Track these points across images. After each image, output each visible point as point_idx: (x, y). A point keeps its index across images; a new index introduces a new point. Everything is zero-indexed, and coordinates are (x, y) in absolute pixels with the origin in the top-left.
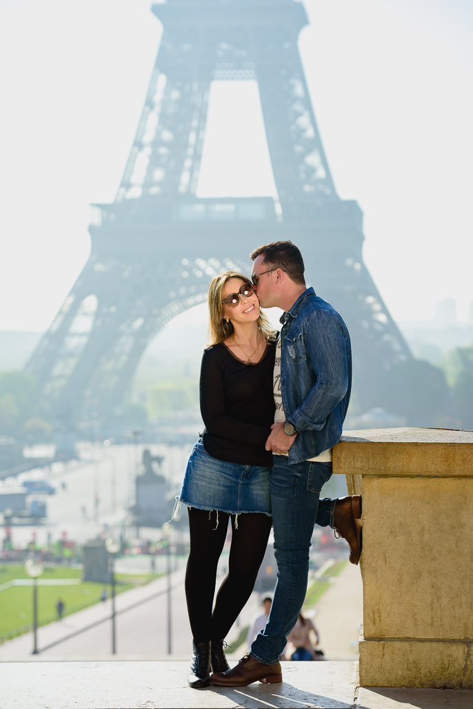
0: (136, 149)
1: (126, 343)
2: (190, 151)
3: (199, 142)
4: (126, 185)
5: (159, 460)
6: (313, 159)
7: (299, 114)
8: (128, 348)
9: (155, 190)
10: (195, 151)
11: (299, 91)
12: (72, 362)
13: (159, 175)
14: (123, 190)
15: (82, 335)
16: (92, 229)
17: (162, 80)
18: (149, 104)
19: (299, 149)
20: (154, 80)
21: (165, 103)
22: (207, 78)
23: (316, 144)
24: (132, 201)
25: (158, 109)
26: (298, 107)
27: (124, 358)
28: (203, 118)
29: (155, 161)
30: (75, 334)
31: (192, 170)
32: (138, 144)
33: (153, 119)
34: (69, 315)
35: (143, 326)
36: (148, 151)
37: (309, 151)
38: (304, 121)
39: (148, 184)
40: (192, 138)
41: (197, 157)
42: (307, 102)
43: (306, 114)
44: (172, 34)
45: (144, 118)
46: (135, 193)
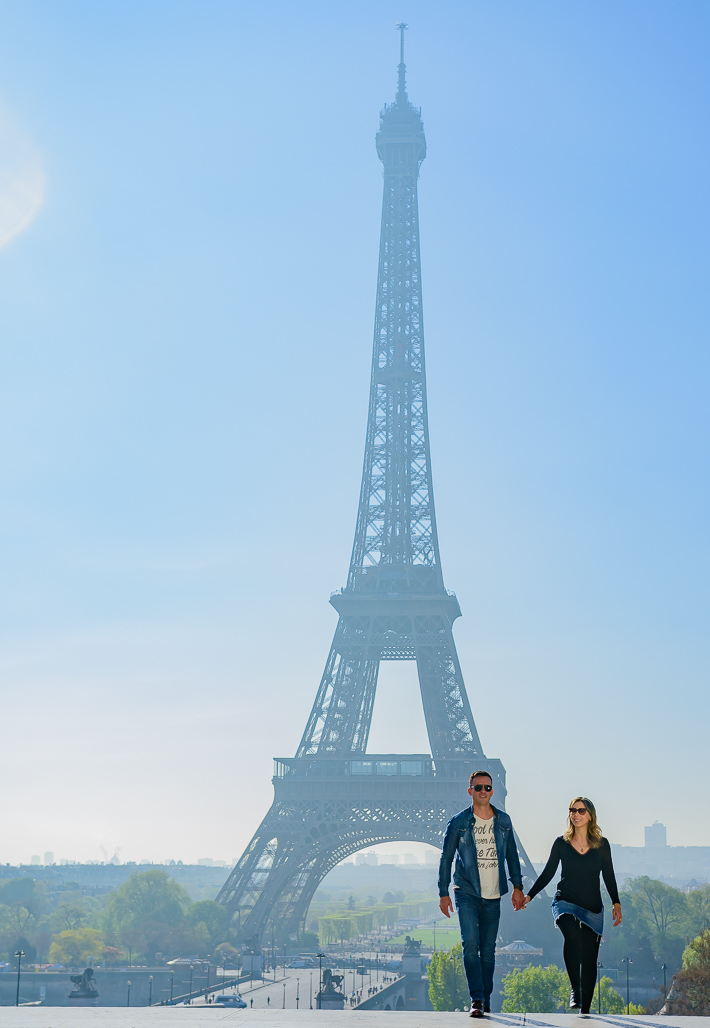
0: (315, 715)
1: (303, 878)
2: (361, 717)
3: (369, 710)
4: (306, 743)
5: (338, 980)
6: (463, 725)
7: (453, 688)
8: (303, 884)
9: (329, 749)
10: (365, 716)
11: (452, 668)
12: (257, 894)
13: (333, 736)
14: (303, 748)
15: (266, 870)
16: (275, 780)
17: (338, 657)
18: (327, 678)
19: (451, 716)
20: (330, 660)
21: (340, 677)
22: (376, 658)
23: (466, 713)
24: (311, 756)
25: (333, 682)
26: (451, 682)
27: (299, 892)
29: (330, 724)
30: (259, 870)
31: (361, 733)
32: (317, 711)
33: (330, 689)
34: (253, 853)
35: (317, 865)
36: (325, 716)
37: (460, 719)
38: (456, 693)
39: (323, 743)
40: (363, 706)
42: (459, 678)
43: (458, 687)
44: (346, 621)
46: (313, 750)
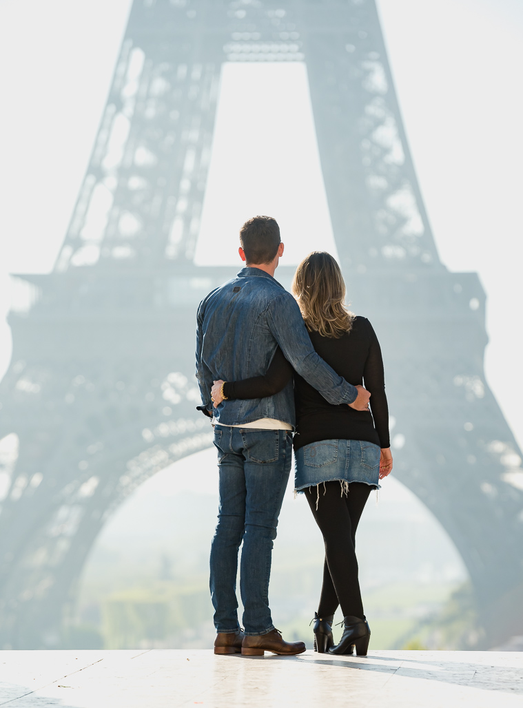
0: (91, 180)
1: (67, 520)
2: (185, 185)
3: (202, 172)
4: (74, 242)
6: (402, 201)
7: (379, 123)
8: (70, 529)
9: (121, 252)
10: (194, 184)
11: (378, 80)
13: (130, 225)
14: (68, 251)
16: (14, 319)
17: (138, 57)
18: (115, 100)
19: (377, 182)
20: (123, 58)
21: (142, 99)
22: (215, 57)
23: (406, 175)
24: (85, 268)
25: (129, 109)
26: (374, 109)
27: (63, 545)
28: (208, 124)
29: (123, 198)
31: (187, 220)
32: (96, 171)
33: (122, 125)
35: (98, 490)
36: (111, 182)
37: (395, 187)
38: (386, 134)
39: (109, 241)
40: (189, 163)
41: (197, 195)
42: (391, 100)
43: (390, 122)
45: (105, 126)
46: (88, 256)
